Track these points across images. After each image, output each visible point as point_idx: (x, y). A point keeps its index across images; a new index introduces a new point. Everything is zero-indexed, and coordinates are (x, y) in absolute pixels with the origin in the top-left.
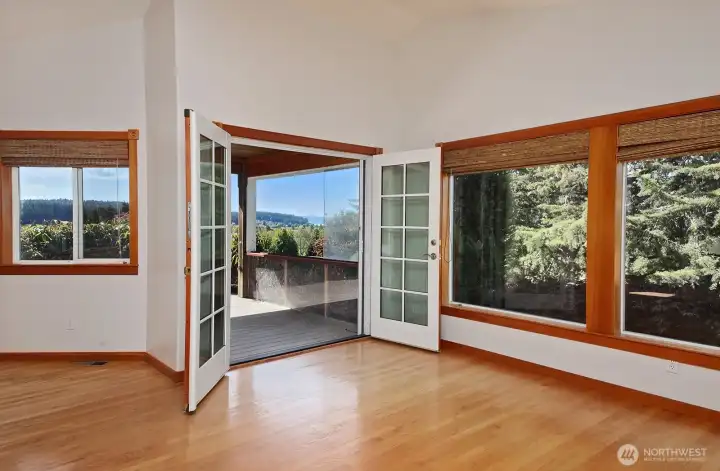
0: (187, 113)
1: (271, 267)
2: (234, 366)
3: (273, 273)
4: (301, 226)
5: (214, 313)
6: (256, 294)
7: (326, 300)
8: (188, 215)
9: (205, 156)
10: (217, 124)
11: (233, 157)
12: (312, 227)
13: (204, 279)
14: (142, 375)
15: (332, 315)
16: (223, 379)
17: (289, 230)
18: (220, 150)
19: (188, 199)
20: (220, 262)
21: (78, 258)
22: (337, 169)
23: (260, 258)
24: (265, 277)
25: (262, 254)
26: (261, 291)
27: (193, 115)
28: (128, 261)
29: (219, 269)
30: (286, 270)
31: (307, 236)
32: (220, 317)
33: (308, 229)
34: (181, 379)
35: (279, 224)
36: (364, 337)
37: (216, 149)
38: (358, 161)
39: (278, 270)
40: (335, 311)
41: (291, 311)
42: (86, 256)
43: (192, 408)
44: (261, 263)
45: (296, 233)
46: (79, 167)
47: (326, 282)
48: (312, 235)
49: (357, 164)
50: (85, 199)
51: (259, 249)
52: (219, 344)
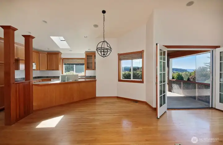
0: (157, 44)
1: (177, 84)
2: (168, 109)
3: (178, 85)
4: (185, 72)
5: (163, 94)
6: (172, 91)
7: (197, 95)
8: (157, 69)
9: (161, 54)
10: (164, 46)
11: (168, 54)
12: (189, 72)
13: (160, 85)
14: (145, 107)
15: (199, 100)
16: (165, 112)
17: (180, 73)
18: (164, 52)
19: (157, 65)
20: (164, 82)
21: (132, 79)
22: (200, 54)
23: (173, 81)
24: (175, 86)
25: (174, 80)
26: (174, 90)
27: (158, 45)
28: (141, 80)
29: (164, 83)
30: (182, 85)
31: (187, 75)
32: (164, 96)
33: (187, 73)
34: (155, 109)
35: (177, 71)
36: (212, 108)
37: (163, 52)
38: (210, 51)
39: (180, 84)
40: (200, 98)
41: (184, 97)
42: (133, 79)
43: (159, 117)
44: (174, 82)
45: (183, 74)
46: (132, 59)
47: (197, 89)
48: (189, 75)
49: (210, 52)
50: (133, 66)
51: (173, 78)
52: (164, 103)
